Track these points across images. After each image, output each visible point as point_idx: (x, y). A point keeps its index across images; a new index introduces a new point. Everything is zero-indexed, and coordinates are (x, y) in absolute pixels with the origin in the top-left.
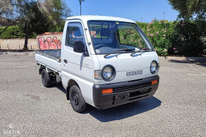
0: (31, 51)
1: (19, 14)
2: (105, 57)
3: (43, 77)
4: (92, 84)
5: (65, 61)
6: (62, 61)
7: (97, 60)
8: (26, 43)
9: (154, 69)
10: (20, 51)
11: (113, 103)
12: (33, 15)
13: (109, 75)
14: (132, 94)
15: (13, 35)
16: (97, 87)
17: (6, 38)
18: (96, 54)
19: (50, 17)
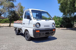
0: (12, 27)
1: (8, 14)
2: (37, 20)
3: (16, 31)
4: (32, 29)
5: (24, 24)
6: (23, 24)
7: (34, 21)
8: (10, 24)
9: (53, 26)
10: (8, 27)
11: (40, 36)
12: (13, 14)
13: (38, 26)
14: (46, 33)
15: (6, 22)
16: (34, 30)
17: (3, 23)
18: (34, 19)
19: (19, 15)
